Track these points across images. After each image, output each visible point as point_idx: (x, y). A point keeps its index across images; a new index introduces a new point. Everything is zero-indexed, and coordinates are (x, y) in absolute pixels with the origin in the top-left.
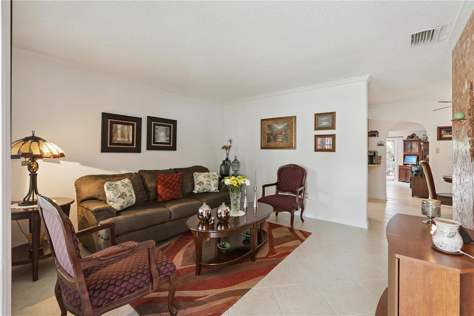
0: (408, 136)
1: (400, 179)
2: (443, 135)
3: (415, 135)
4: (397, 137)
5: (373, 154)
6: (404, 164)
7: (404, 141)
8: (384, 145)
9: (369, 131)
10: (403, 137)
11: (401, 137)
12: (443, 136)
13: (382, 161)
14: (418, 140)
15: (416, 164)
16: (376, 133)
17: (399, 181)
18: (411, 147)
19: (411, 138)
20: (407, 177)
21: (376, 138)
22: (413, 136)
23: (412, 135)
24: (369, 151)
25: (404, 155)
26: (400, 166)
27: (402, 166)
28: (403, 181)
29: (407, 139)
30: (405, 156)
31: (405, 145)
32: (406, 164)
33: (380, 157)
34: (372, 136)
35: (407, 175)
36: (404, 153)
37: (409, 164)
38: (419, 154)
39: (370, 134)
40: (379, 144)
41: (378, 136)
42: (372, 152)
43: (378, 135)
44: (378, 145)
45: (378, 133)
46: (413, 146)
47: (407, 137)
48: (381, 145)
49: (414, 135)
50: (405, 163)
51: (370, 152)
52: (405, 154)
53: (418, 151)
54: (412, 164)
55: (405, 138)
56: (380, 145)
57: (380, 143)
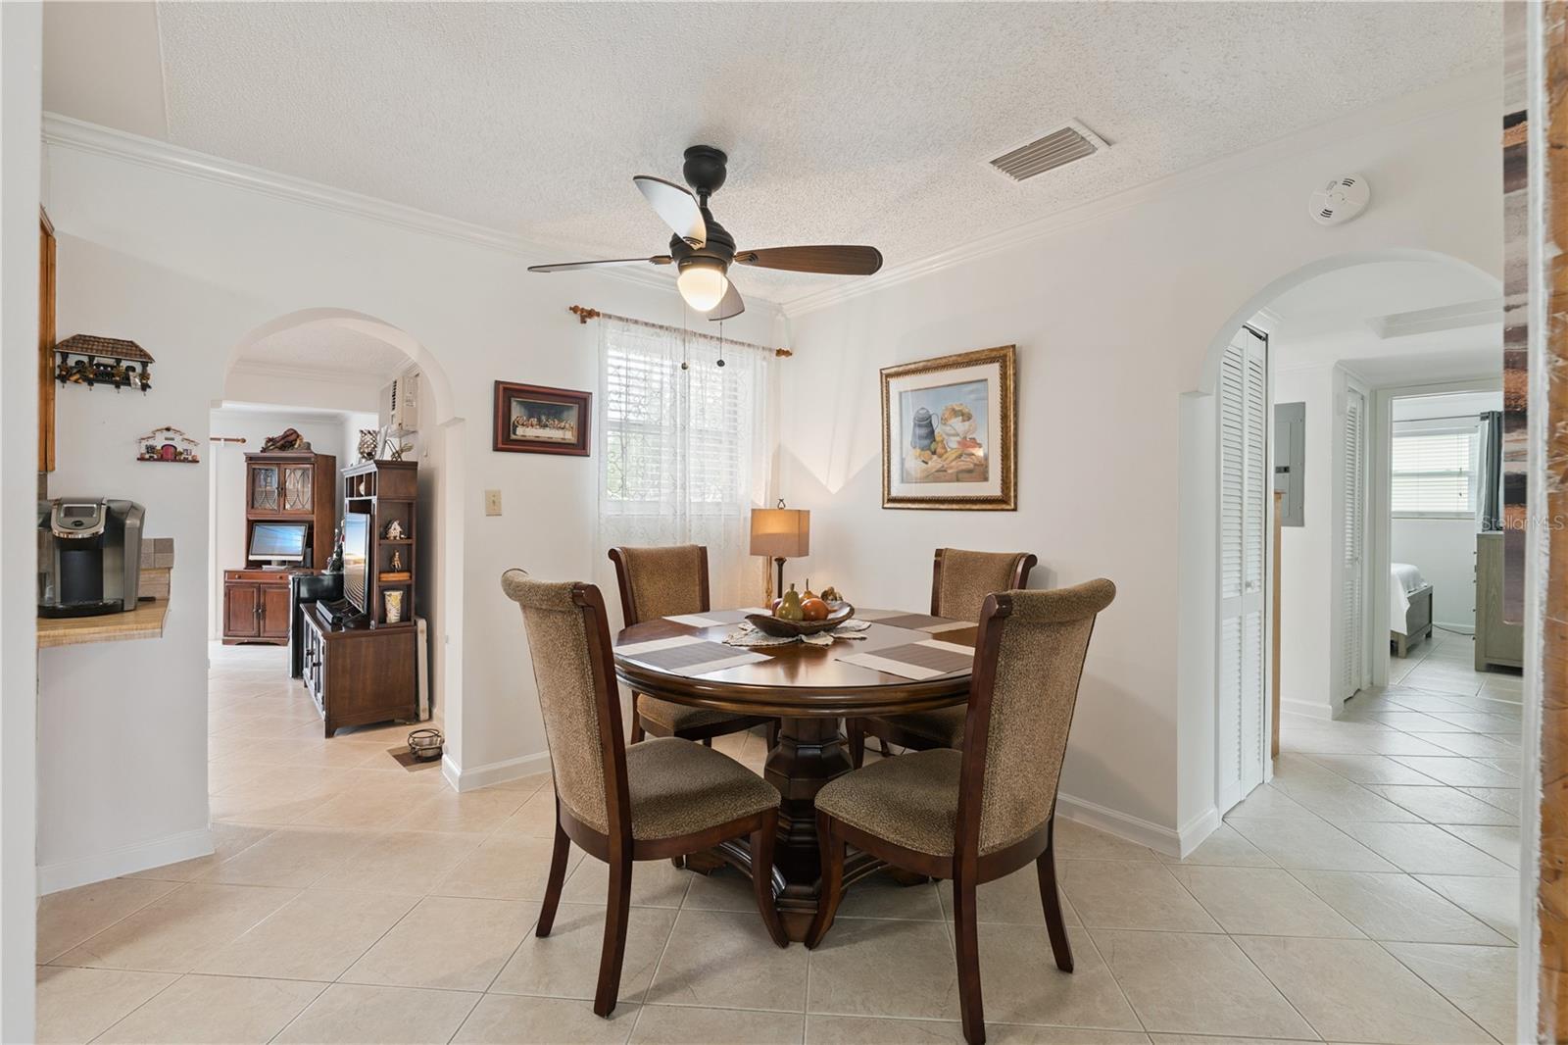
0: (270, 440)
1: (230, 633)
2: (515, 427)
3: (298, 436)
4: (219, 439)
5: (102, 531)
6: (251, 564)
7: (251, 459)
8: (195, 461)
9: (62, 333)
10: (244, 441)
11: (238, 440)
12: (515, 434)
13: (175, 575)
14: (310, 458)
15: (301, 558)
16: (124, 364)
17: (225, 642)
18: (282, 490)
19: (283, 448)
20: (264, 618)
21: (128, 396)
22: (289, 440)
23: (285, 436)
24: (58, 503)
25: (248, 521)
26: (229, 573)
27: (240, 574)
28: (246, 640)
29: (264, 450)
30: (251, 525)
31: (253, 478)
32: (259, 564)
33: (165, 546)
34: (91, 383)
35: (264, 611)
36: (248, 513)
37: (269, 563)
38: (314, 518)
39: (72, 361)
40: (151, 449)
41: (145, 387)
42: (89, 512)
43: (144, 376)
44: (141, 459)
45: (146, 359)
46: (289, 485)
47: (264, 442)
48: (168, 455)
49: (293, 437)
50: (251, 558)
51: (69, 512)
52: (250, 518)
53: (308, 506)
54: (284, 563)
55: (256, 447)
56: (161, 459)
57: (159, 442)
